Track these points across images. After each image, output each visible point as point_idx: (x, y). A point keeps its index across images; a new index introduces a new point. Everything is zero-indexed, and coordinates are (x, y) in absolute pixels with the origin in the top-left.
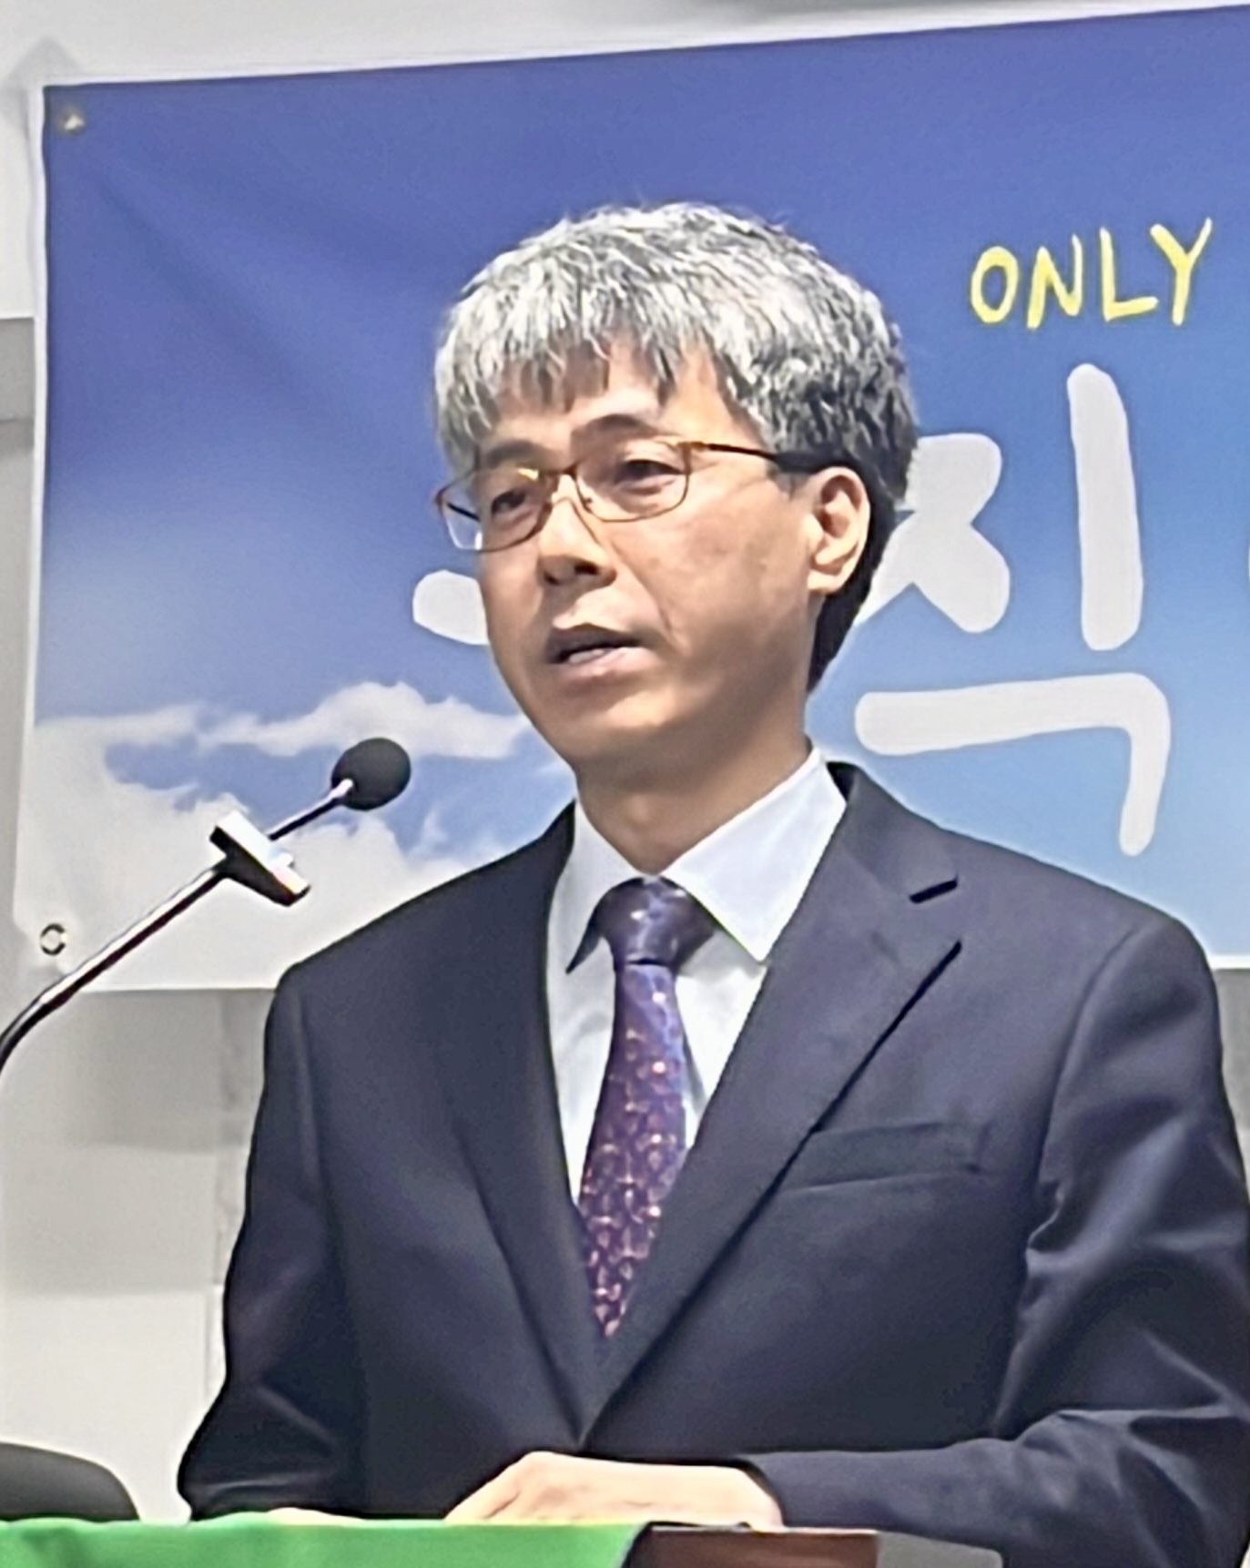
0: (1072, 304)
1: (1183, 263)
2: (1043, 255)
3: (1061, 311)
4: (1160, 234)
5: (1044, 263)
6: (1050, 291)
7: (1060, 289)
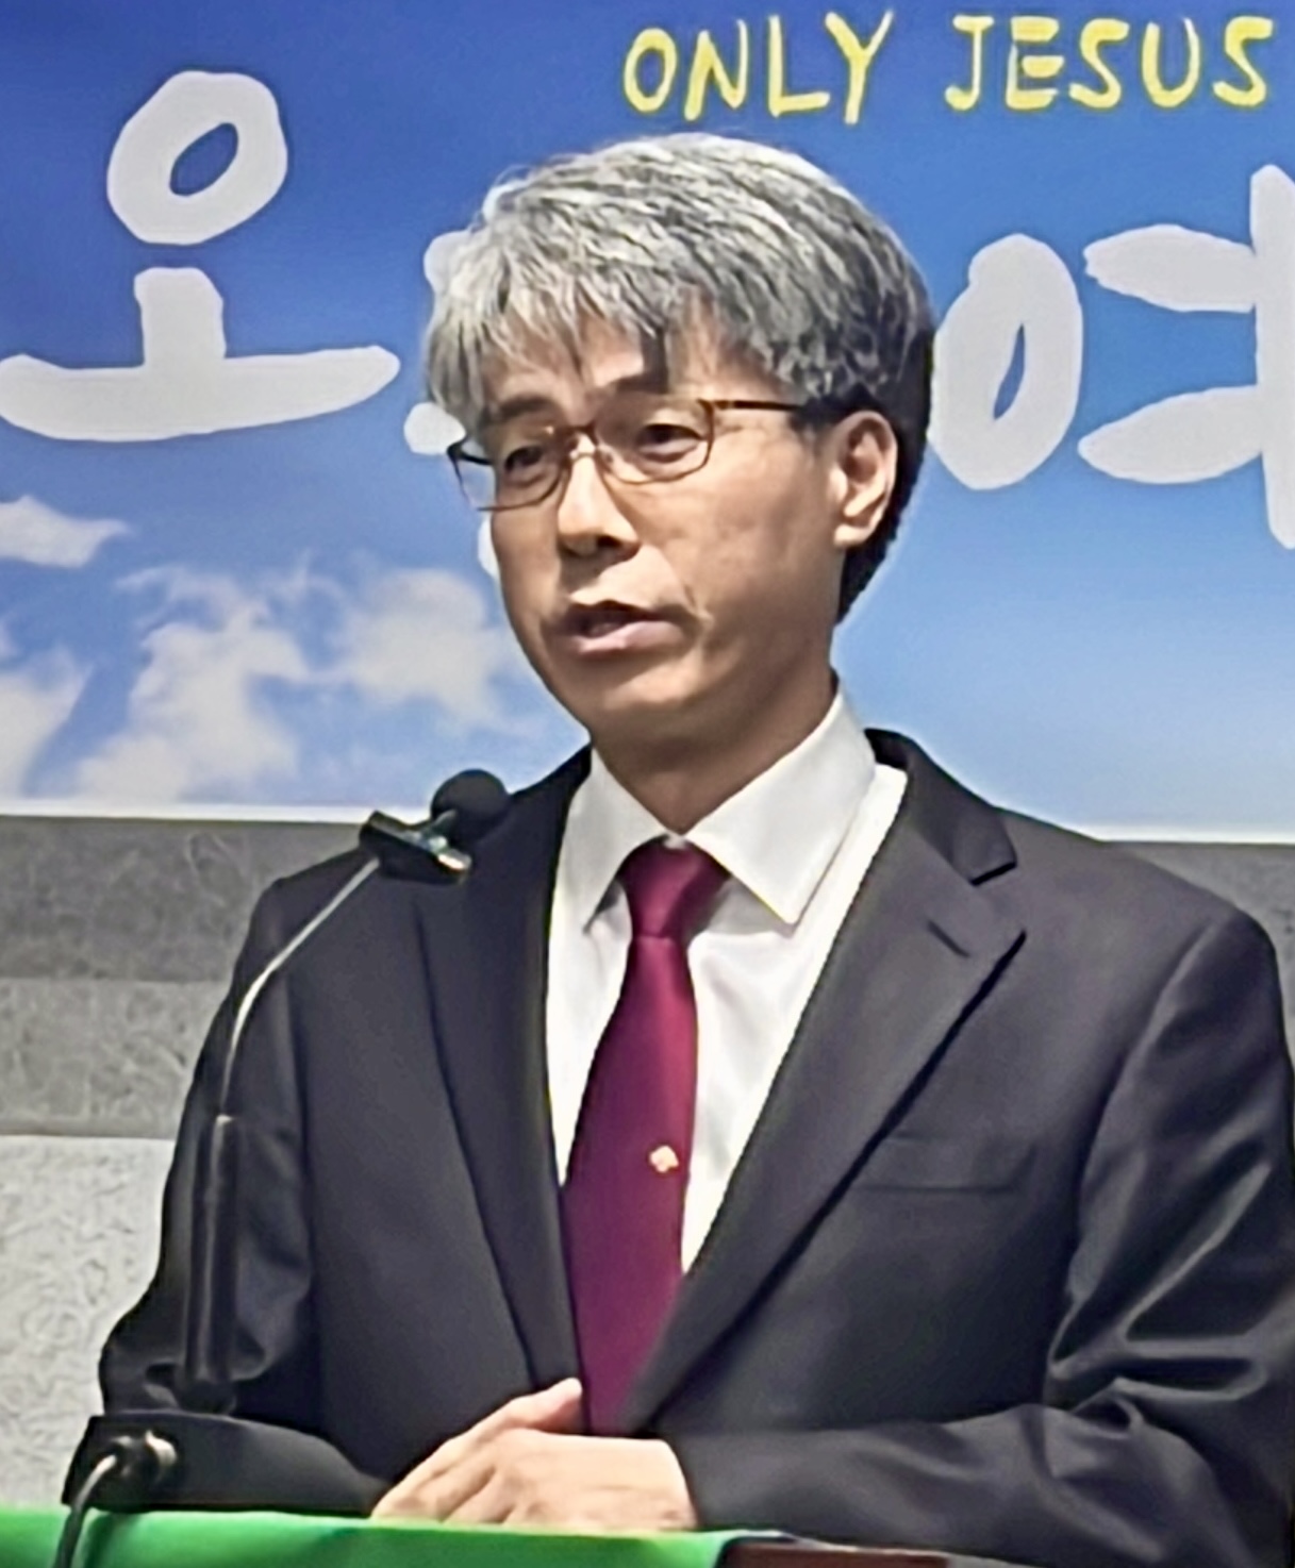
0: (735, 96)
1: (859, 58)
2: (704, 39)
3: (725, 104)
4: (835, 23)
5: (706, 50)
6: (711, 83)
7: (721, 76)
